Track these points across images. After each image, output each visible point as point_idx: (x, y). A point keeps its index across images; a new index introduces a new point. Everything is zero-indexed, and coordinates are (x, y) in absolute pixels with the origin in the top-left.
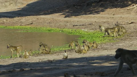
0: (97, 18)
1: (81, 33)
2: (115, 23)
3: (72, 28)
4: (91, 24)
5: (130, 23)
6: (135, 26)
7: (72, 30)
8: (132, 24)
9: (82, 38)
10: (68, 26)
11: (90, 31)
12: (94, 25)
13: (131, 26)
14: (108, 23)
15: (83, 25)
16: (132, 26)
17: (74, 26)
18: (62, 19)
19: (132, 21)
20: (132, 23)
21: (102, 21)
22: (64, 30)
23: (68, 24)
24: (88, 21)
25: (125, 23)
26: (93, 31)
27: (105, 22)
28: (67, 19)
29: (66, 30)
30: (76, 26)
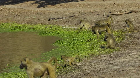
0: (81, 6)
1: (59, 33)
2: (106, 13)
3: (47, 24)
4: (73, 16)
5: (129, 13)
6: (136, 16)
7: (46, 27)
8: (131, 14)
9: (59, 43)
10: (41, 21)
11: (73, 28)
12: (78, 18)
13: (131, 18)
14: (97, 13)
15: (62, 18)
16: (133, 17)
17: (49, 20)
18: (34, 9)
19: (131, 9)
20: (131, 12)
21: (88, 10)
22: (35, 27)
23: (42, 17)
24: (69, 11)
25: (122, 13)
26: (76, 28)
27: (93, 12)
28: (42, 9)
29: (38, 27)
30: (53, 19)
